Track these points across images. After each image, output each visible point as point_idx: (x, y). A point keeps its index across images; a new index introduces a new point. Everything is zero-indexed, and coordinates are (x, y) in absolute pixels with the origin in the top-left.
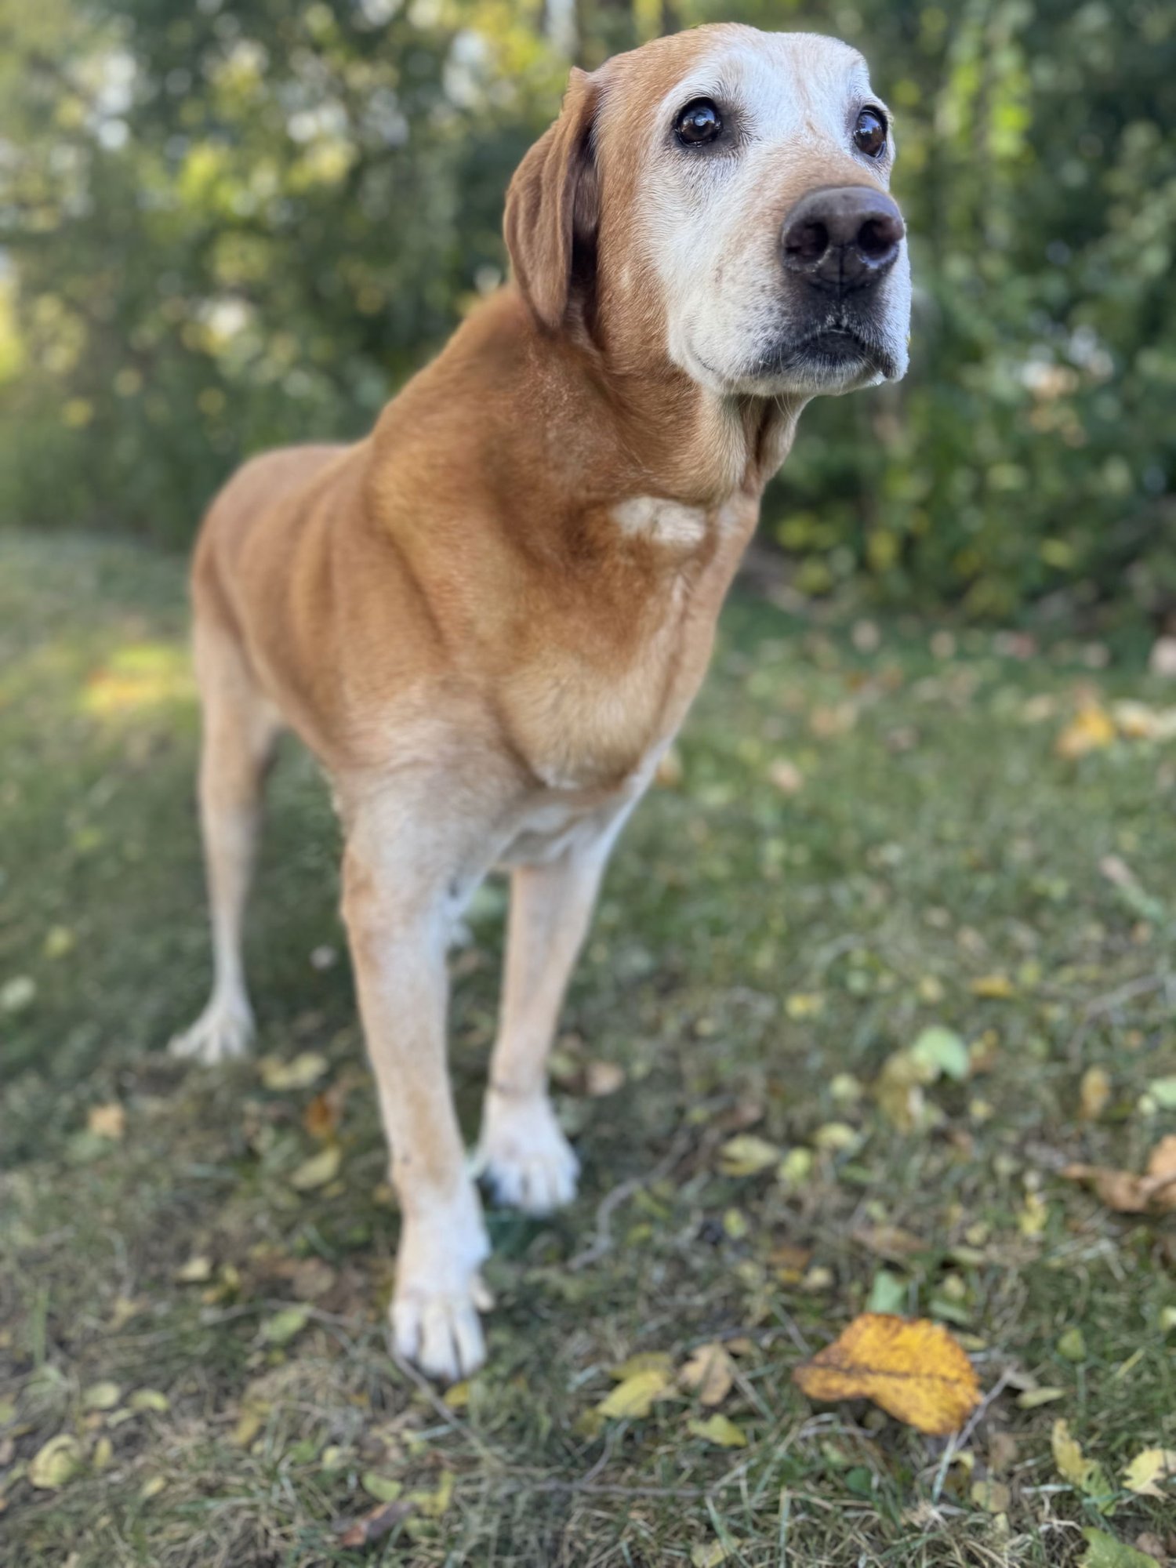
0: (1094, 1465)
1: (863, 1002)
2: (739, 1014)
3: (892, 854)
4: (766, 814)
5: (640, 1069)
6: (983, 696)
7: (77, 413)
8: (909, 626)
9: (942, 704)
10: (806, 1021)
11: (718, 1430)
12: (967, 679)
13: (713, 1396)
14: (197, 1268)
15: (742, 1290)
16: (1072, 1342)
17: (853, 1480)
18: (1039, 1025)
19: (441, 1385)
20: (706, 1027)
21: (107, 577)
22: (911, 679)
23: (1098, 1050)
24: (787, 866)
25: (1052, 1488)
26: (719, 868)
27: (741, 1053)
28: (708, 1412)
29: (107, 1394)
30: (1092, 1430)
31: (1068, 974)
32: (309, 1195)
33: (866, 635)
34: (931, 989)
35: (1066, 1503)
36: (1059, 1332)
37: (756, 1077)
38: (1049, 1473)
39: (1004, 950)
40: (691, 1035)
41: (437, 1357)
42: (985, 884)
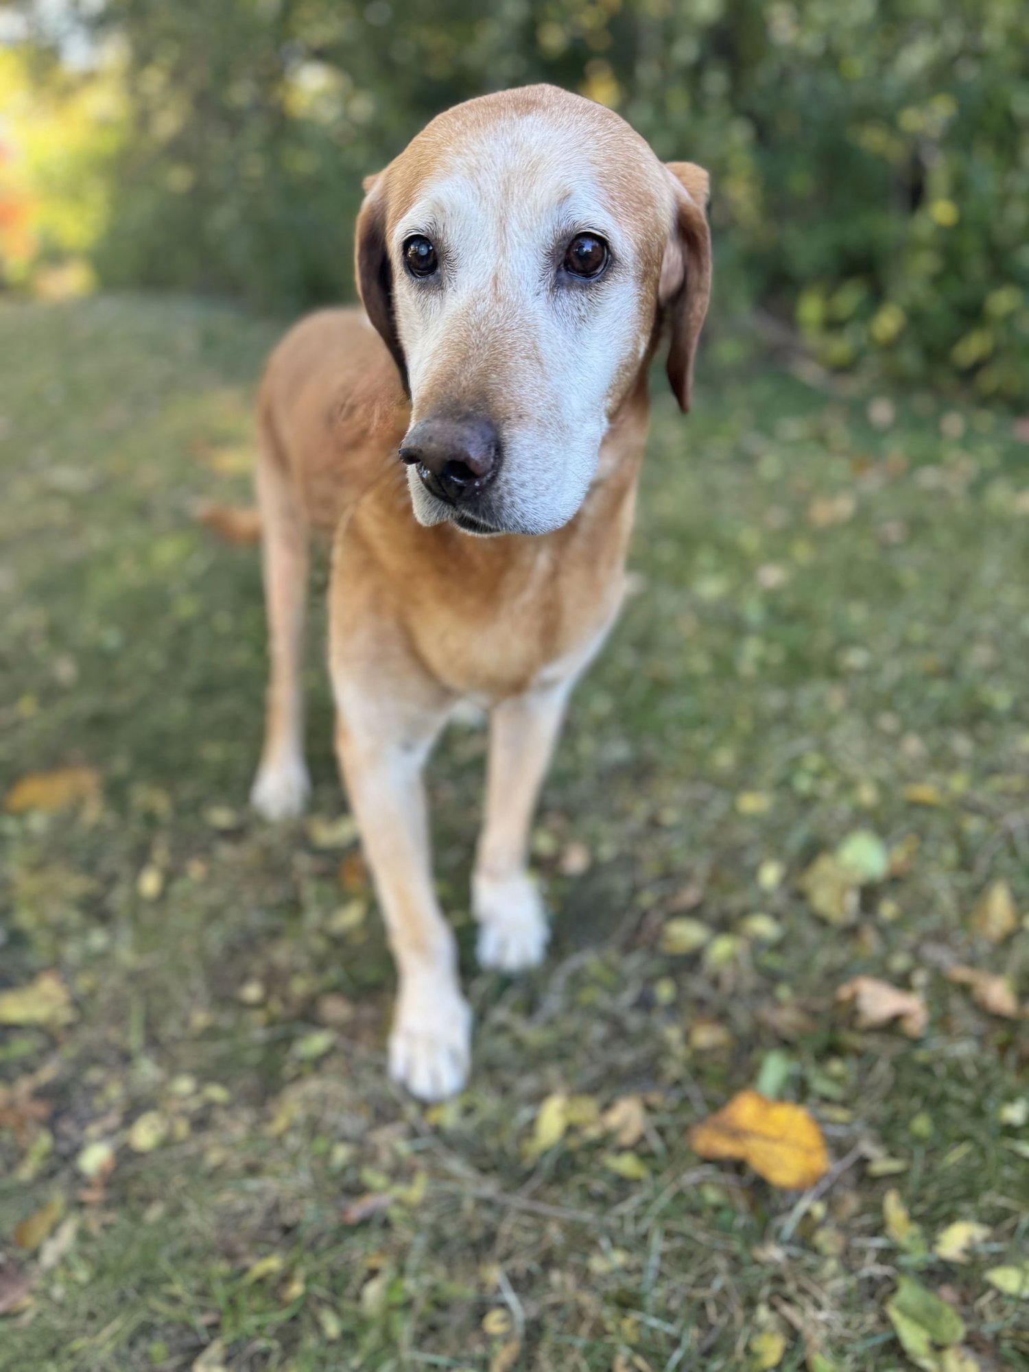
0: (915, 1229)
1: (807, 802)
2: (697, 808)
3: (856, 658)
4: (753, 611)
5: (607, 851)
6: (977, 488)
7: (179, 178)
8: (922, 402)
9: (940, 494)
10: (754, 818)
11: (627, 1165)
12: (966, 466)
13: (627, 1138)
14: (252, 992)
15: (663, 1051)
16: (922, 1124)
17: (725, 1216)
18: (958, 836)
19: (425, 1105)
20: (670, 816)
21: (209, 341)
22: (917, 462)
23: (1006, 862)
24: (762, 665)
25: (879, 1242)
26: (700, 664)
27: (692, 845)
28: (621, 1150)
29: (184, 1085)
30: (919, 1199)
31: (997, 782)
32: (337, 941)
33: (882, 412)
34: (867, 795)
35: (888, 1255)
36: (912, 1115)
37: (701, 866)
38: (878, 1229)
39: (942, 760)
40: (654, 824)
41: (422, 1084)
42: (938, 690)
